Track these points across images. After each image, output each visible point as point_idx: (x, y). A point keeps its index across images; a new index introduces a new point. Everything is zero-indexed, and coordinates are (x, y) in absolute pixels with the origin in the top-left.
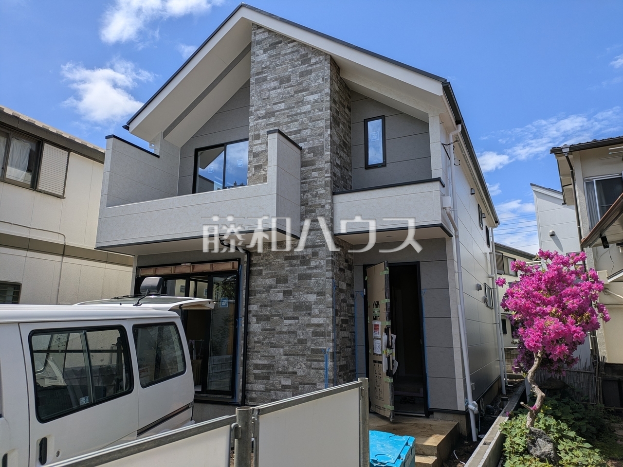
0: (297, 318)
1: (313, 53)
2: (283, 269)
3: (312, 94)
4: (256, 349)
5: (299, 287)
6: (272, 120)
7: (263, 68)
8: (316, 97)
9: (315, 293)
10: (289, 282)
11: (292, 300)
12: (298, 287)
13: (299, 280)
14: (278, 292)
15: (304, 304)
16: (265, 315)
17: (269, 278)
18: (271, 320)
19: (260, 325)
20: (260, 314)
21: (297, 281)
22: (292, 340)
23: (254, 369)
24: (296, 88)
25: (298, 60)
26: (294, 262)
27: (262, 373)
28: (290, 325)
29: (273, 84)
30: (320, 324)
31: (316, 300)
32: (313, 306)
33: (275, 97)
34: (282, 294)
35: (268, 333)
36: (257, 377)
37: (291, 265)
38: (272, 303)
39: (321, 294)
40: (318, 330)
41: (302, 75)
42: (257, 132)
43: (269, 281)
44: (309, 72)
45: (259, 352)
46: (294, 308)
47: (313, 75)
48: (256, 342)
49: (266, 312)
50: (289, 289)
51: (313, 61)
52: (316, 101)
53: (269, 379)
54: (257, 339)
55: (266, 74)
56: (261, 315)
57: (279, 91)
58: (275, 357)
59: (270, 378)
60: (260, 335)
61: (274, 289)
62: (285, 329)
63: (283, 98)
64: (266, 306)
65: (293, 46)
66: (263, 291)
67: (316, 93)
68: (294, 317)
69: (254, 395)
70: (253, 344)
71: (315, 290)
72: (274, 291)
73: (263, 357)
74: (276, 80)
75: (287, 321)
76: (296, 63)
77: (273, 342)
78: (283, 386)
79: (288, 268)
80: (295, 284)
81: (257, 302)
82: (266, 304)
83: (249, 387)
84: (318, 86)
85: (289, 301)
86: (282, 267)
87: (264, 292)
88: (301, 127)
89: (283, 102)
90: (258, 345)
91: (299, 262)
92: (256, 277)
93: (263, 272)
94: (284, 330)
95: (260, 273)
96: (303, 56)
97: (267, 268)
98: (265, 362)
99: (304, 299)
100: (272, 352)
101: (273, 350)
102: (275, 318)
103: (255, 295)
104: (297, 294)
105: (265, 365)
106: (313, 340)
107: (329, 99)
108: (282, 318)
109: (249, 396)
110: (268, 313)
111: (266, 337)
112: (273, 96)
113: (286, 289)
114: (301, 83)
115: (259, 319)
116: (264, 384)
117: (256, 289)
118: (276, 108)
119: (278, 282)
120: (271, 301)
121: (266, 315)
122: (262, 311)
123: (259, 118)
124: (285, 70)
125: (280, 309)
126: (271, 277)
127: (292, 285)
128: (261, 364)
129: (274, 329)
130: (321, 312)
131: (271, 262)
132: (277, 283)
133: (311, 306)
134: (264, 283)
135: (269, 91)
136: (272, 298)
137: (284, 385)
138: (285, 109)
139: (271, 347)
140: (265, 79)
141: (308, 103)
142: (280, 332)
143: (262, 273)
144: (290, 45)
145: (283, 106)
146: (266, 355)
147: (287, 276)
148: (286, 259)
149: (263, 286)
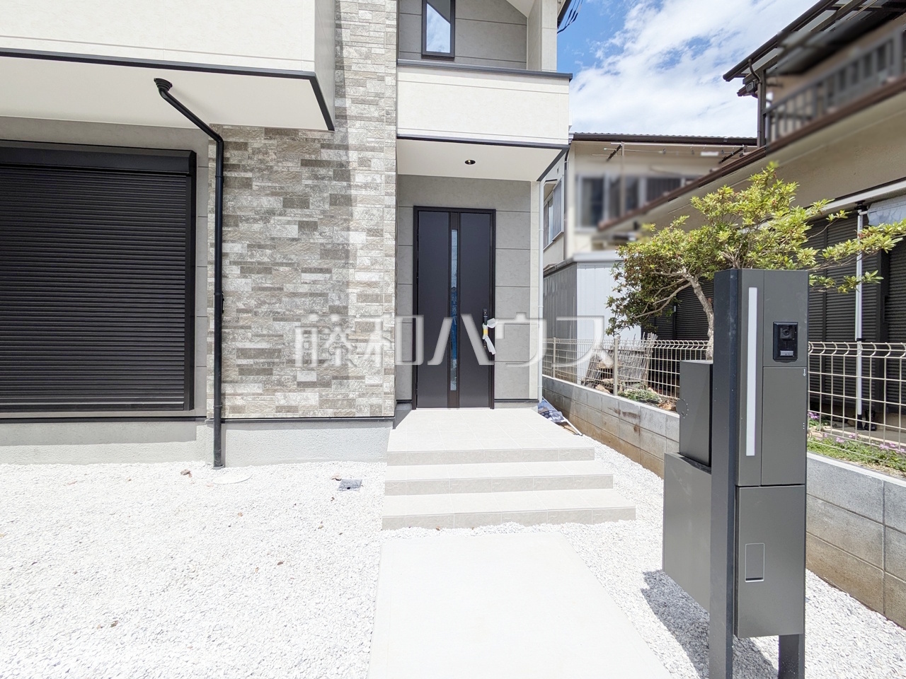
0: (328, 271)
2: (299, 182)
4: (241, 323)
5: (332, 217)
9: (363, 230)
10: (311, 207)
11: (317, 239)
12: (329, 218)
13: (331, 204)
14: (289, 223)
15: (341, 247)
16: (259, 263)
17: (267, 195)
18: (274, 272)
19: (249, 281)
20: (249, 260)
21: (327, 207)
22: (319, 307)
23: (238, 357)
26: (322, 171)
27: (257, 363)
28: (315, 282)
30: (372, 282)
31: (365, 242)
32: (360, 253)
34: (296, 227)
35: (268, 296)
36: (243, 371)
37: (316, 177)
38: (275, 243)
39: (375, 232)
40: (370, 291)
43: (267, 202)
45: (250, 327)
46: (322, 254)
48: (239, 311)
49: (265, 256)
50: (311, 219)
53: (271, 374)
54: (244, 305)
56: (252, 263)
58: (282, 336)
59: (274, 372)
60: (250, 297)
61: (280, 218)
62: (304, 289)
64: (260, 246)
66: (254, 219)
68: (321, 269)
69: (239, 401)
70: (235, 313)
71: (364, 224)
72: (278, 221)
73: (258, 336)
75: (307, 275)
77: (279, 310)
78: (299, 384)
79: (309, 182)
80: (323, 212)
81: (240, 239)
82: (263, 243)
83: (227, 389)
85: (312, 241)
86: (296, 177)
87: (256, 221)
90: (245, 315)
91: (331, 173)
92: (236, 191)
93: (254, 183)
94: (301, 290)
95: (247, 184)
97: (262, 177)
98: (264, 345)
99: (341, 239)
100: (278, 328)
101: (278, 326)
102: (282, 269)
103: (237, 226)
104: (327, 229)
105: (263, 349)
106: (358, 309)
108: (296, 270)
109: (228, 403)
110: (266, 260)
111: (264, 303)
113: (304, 219)
115: (246, 270)
116: (261, 382)
117: (238, 214)
119: (288, 203)
120: (273, 239)
121: (263, 263)
122: (252, 256)
125: (294, 253)
126: (273, 194)
127: (318, 212)
128: (254, 349)
129: (281, 289)
130: (374, 262)
131: (271, 167)
132: (284, 206)
133: (356, 251)
134: (255, 204)
136: (275, 234)
137: (301, 382)
139: (275, 319)
142: (293, 293)
143: (251, 185)
146: (265, 332)
147: (306, 195)
148: (305, 163)
149: (253, 209)
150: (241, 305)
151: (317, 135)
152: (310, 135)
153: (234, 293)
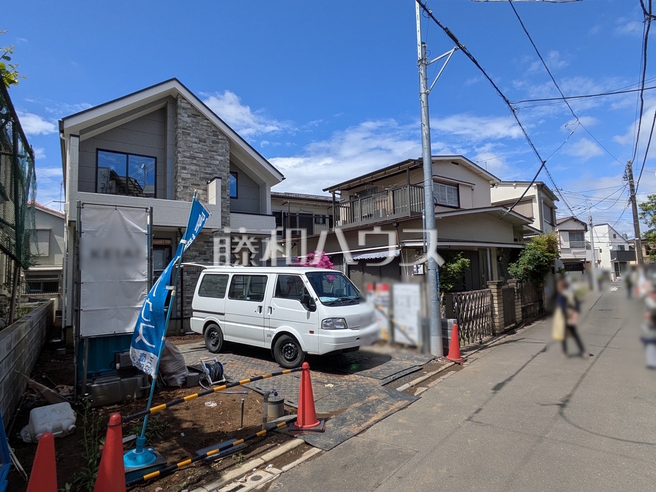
1: (220, 132)
3: (219, 156)
4: (187, 289)
6: (195, 162)
7: (187, 127)
8: (222, 158)
14: (201, 259)
24: (210, 149)
25: (210, 132)
29: (195, 140)
33: (196, 148)
37: (208, 246)
41: (213, 142)
42: (184, 166)
44: (218, 143)
47: (220, 145)
51: (220, 137)
52: (222, 161)
55: (189, 132)
57: (199, 145)
60: (190, 281)
63: (201, 151)
65: (208, 123)
67: (222, 156)
69: (187, 312)
74: (197, 138)
76: (210, 134)
83: (184, 308)
84: (223, 153)
86: (203, 246)
88: (213, 172)
89: (202, 153)
96: (213, 131)
107: (229, 162)
109: (184, 313)
110: (194, 270)
112: (195, 147)
114: (213, 147)
115: (188, 274)
118: (197, 155)
123: (185, 157)
124: (203, 134)
126: (196, 251)
135: (192, 143)
138: (203, 158)
140: (189, 134)
141: (217, 160)
144: (206, 121)
145: (201, 156)
147: (206, 251)
148: (205, 242)
149: (190, 255)
150: (187, 284)
151: (208, 234)
152: (207, 234)
153: (185, 280)
